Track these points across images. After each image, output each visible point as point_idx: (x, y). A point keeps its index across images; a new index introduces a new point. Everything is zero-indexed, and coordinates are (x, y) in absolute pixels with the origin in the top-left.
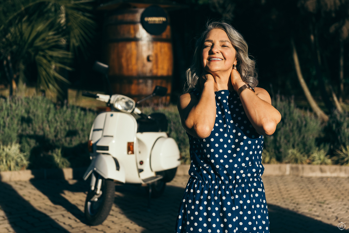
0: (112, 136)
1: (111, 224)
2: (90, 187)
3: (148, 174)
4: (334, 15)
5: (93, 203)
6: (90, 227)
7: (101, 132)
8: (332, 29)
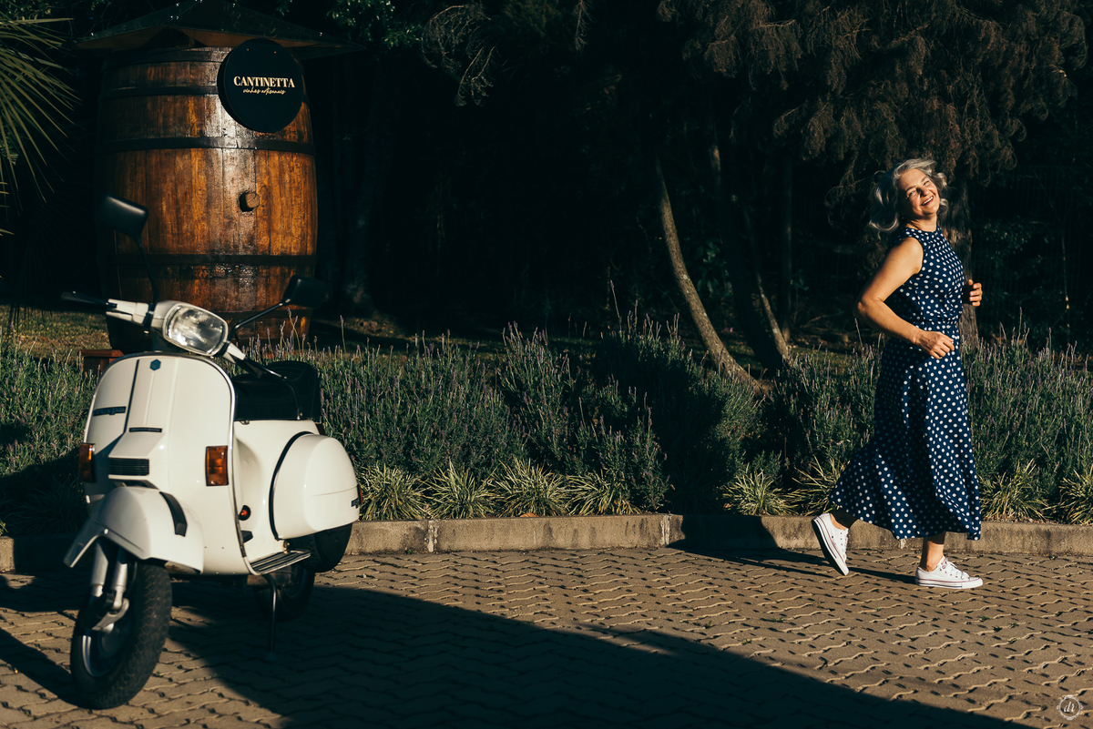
0: (160, 430)
1: (156, 703)
2: (92, 588)
3: (264, 546)
4: (785, 86)
5: (97, 636)
6: (90, 713)
7: (121, 417)
8: (780, 126)
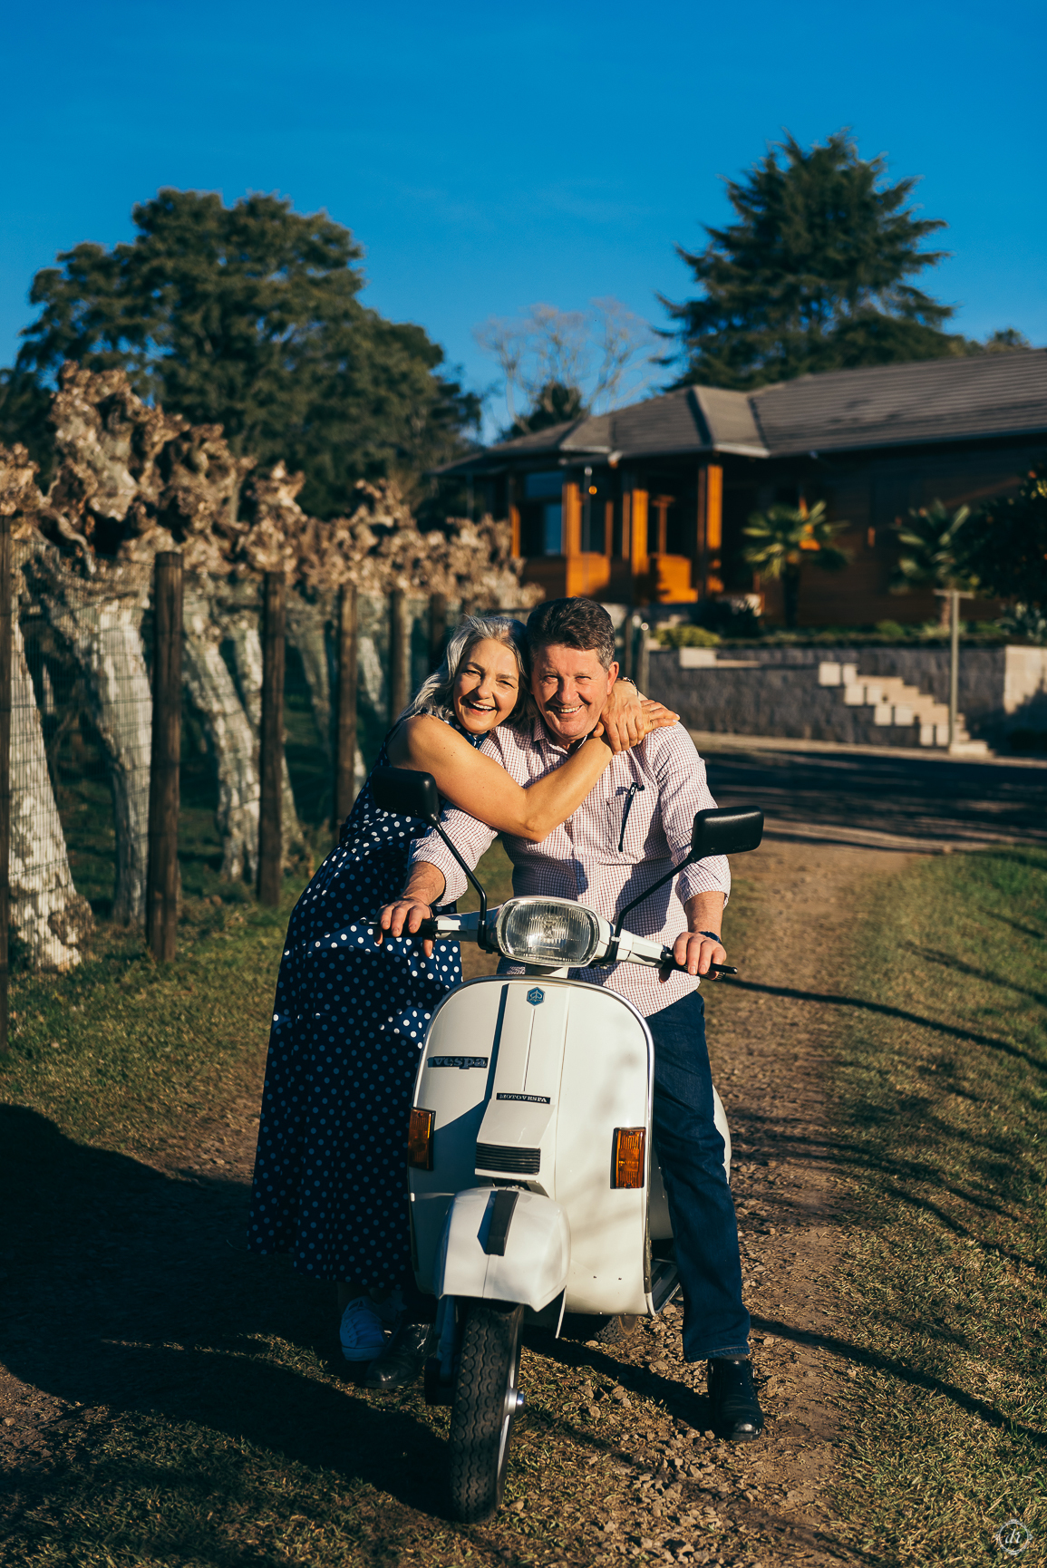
7: (480, 1074)
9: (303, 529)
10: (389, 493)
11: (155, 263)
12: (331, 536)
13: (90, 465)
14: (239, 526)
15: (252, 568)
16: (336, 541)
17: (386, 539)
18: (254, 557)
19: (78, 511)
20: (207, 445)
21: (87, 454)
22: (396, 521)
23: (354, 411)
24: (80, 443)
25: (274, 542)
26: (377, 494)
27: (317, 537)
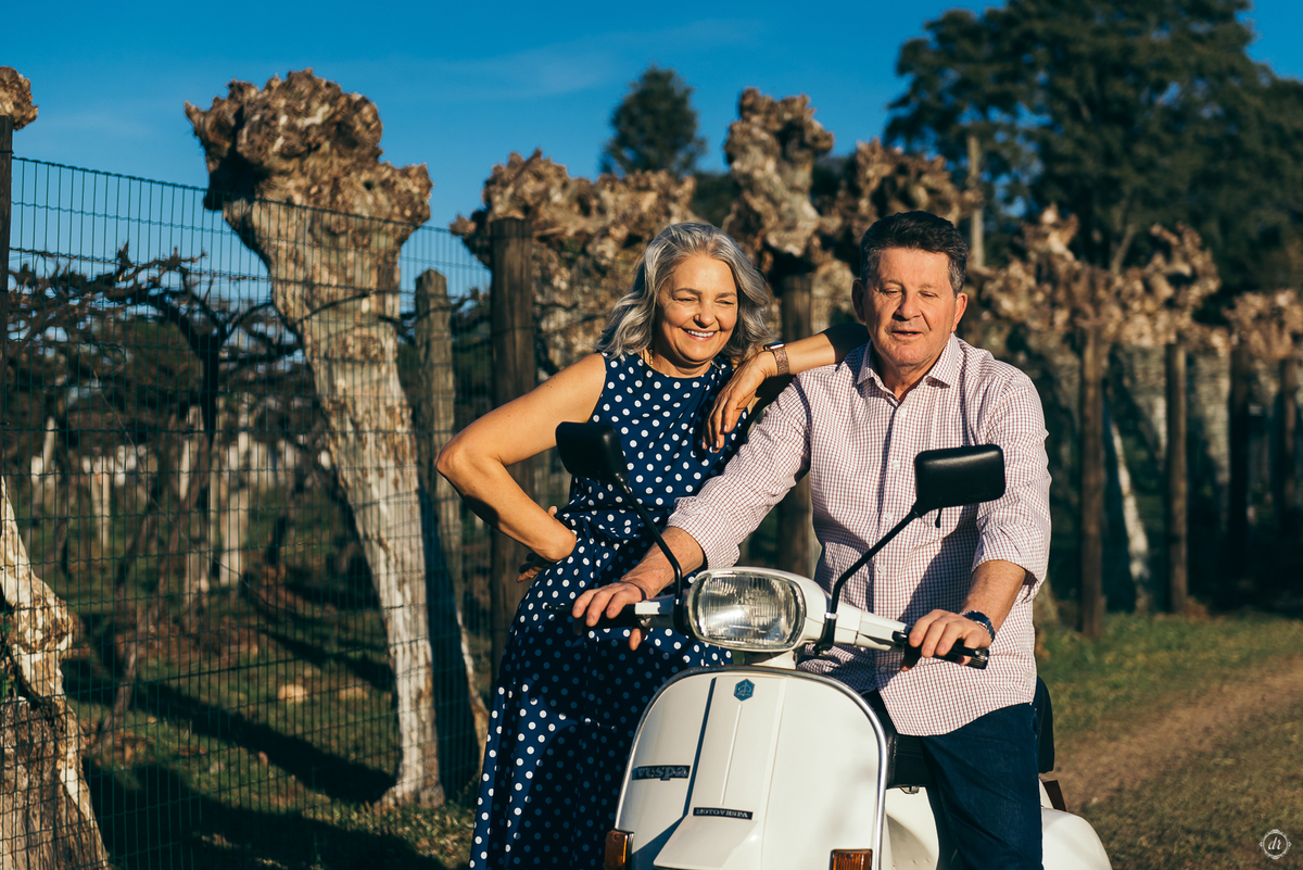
7: (681, 786)
9: (1076, 277)
10: (1187, 240)
11: (1026, 25)
12: (1109, 284)
13: (770, 198)
14: (985, 271)
15: (997, 316)
16: (1113, 289)
17: (1183, 291)
18: (998, 304)
19: (753, 245)
20: (926, 179)
21: (766, 187)
22: (1194, 269)
23: (1243, 175)
24: (758, 174)
25: (1024, 288)
26: (1174, 240)
27: (1093, 285)
